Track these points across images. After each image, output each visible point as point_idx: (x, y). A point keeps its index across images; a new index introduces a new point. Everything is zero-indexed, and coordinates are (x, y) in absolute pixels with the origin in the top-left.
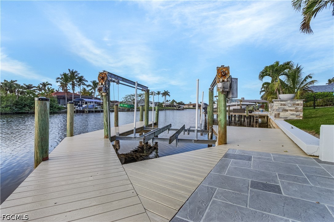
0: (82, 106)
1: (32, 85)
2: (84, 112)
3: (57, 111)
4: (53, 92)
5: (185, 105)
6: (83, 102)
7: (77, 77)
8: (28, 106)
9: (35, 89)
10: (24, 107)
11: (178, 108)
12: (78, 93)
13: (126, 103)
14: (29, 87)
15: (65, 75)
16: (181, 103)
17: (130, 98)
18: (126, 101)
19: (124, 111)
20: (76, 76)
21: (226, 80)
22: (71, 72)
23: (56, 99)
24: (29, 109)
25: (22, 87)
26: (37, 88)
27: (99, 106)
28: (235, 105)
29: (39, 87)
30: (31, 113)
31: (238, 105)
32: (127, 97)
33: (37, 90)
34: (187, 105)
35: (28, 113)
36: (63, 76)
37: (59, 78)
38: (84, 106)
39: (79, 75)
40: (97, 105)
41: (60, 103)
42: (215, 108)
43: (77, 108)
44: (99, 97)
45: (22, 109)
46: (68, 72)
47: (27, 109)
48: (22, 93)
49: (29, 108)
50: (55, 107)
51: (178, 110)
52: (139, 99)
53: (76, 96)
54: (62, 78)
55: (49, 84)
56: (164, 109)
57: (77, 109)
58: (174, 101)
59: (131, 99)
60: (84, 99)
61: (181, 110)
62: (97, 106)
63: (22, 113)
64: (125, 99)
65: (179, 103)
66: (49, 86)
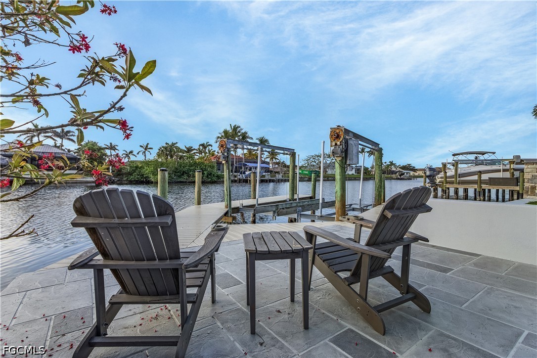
0: (244, 173)
1: (192, 147)
2: (247, 182)
3: (216, 180)
4: (213, 155)
5: (416, 170)
6: (247, 168)
7: (239, 134)
8: (186, 173)
9: (195, 153)
10: (183, 174)
11: (399, 177)
12: (241, 156)
13: (308, 169)
14: (189, 150)
15: (226, 132)
16: (409, 168)
17: (313, 160)
18: (308, 164)
19: (304, 181)
20: (239, 132)
21: (338, 143)
22: (233, 128)
23: (216, 164)
24: (188, 178)
25: (182, 151)
26: (197, 150)
27: (267, 173)
28: (499, 171)
29: (199, 149)
30: (189, 182)
31: (504, 170)
32: (308, 158)
33: (197, 153)
34: (421, 170)
35: (186, 182)
36: (223, 134)
37: (218, 137)
38: (247, 173)
39: (243, 131)
40: (265, 172)
41: (219, 170)
42: (452, 177)
43: (239, 175)
44: (268, 160)
45: (180, 177)
46: (229, 129)
47: (185, 177)
48: (181, 157)
49: (187, 176)
50: (214, 174)
51: (399, 179)
52: (328, 162)
53: (239, 159)
54: (222, 136)
55: (210, 145)
56: (371, 178)
57: (239, 177)
58: (392, 163)
59: (315, 162)
60: (248, 164)
61: (406, 179)
62: (264, 174)
63: (181, 182)
64: (307, 162)
65: (404, 168)
66: (210, 147)
